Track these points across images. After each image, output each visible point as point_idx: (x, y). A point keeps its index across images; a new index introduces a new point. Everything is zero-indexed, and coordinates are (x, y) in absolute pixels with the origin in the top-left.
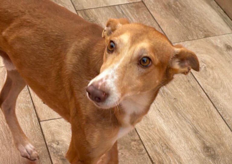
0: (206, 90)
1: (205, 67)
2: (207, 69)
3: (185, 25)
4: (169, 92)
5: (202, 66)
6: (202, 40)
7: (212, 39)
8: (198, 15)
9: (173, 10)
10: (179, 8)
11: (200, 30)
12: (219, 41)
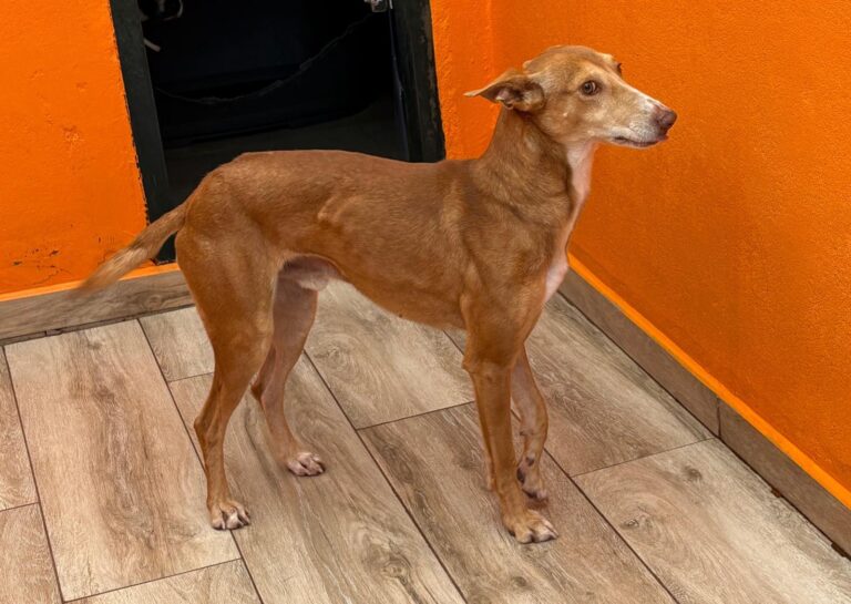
0: (655, 568)
1: (647, 521)
2: (652, 523)
3: (595, 435)
4: (576, 581)
5: (641, 518)
6: (634, 462)
7: (655, 459)
8: (620, 412)
9: (566, 406)
10: (578, 401)
11: (628, 444)
12: (670, 461)
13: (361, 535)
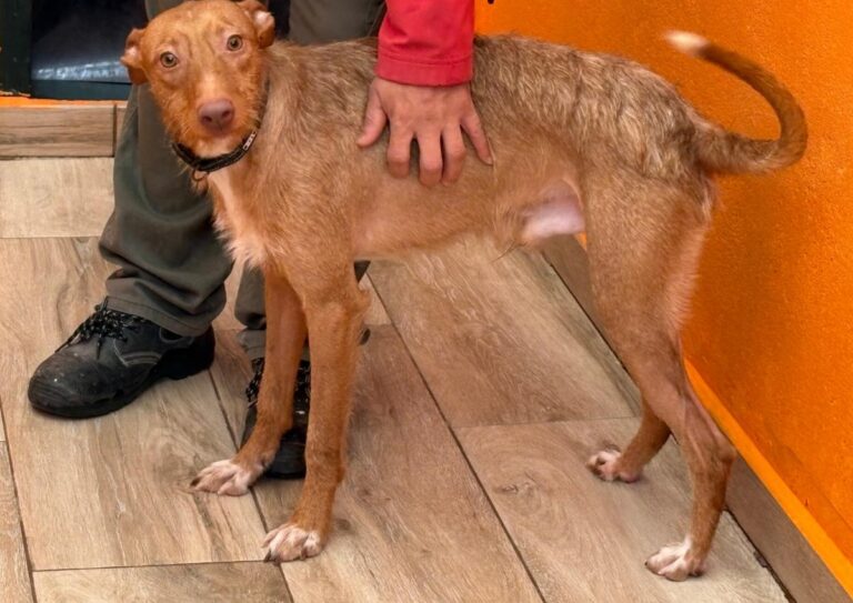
0: (519, 539)
1: (530, 489)
2: (536, 492)
3: (502, 388)
4: (414, 536)
5: (523, 485)
6: (540, 425)
7: (569, 427)
8: (544, 367)
9: (477, 350)
10: (495, 346)
11: (541, 403)
12: (587, 431)
13: (161, 443)
